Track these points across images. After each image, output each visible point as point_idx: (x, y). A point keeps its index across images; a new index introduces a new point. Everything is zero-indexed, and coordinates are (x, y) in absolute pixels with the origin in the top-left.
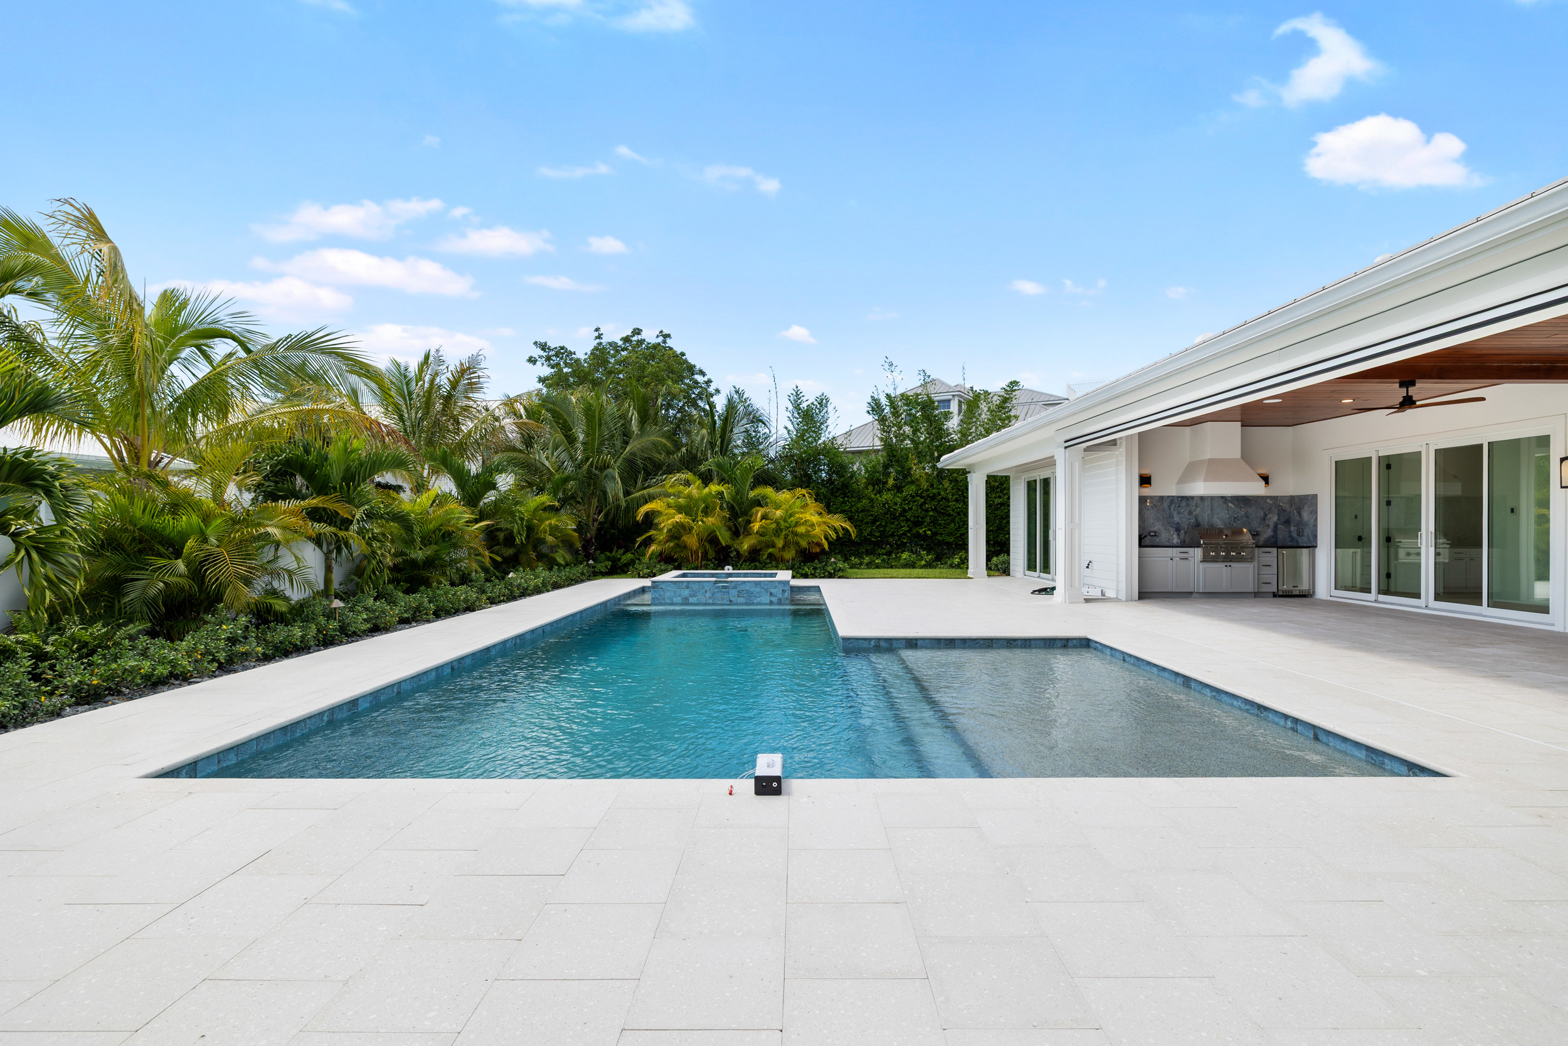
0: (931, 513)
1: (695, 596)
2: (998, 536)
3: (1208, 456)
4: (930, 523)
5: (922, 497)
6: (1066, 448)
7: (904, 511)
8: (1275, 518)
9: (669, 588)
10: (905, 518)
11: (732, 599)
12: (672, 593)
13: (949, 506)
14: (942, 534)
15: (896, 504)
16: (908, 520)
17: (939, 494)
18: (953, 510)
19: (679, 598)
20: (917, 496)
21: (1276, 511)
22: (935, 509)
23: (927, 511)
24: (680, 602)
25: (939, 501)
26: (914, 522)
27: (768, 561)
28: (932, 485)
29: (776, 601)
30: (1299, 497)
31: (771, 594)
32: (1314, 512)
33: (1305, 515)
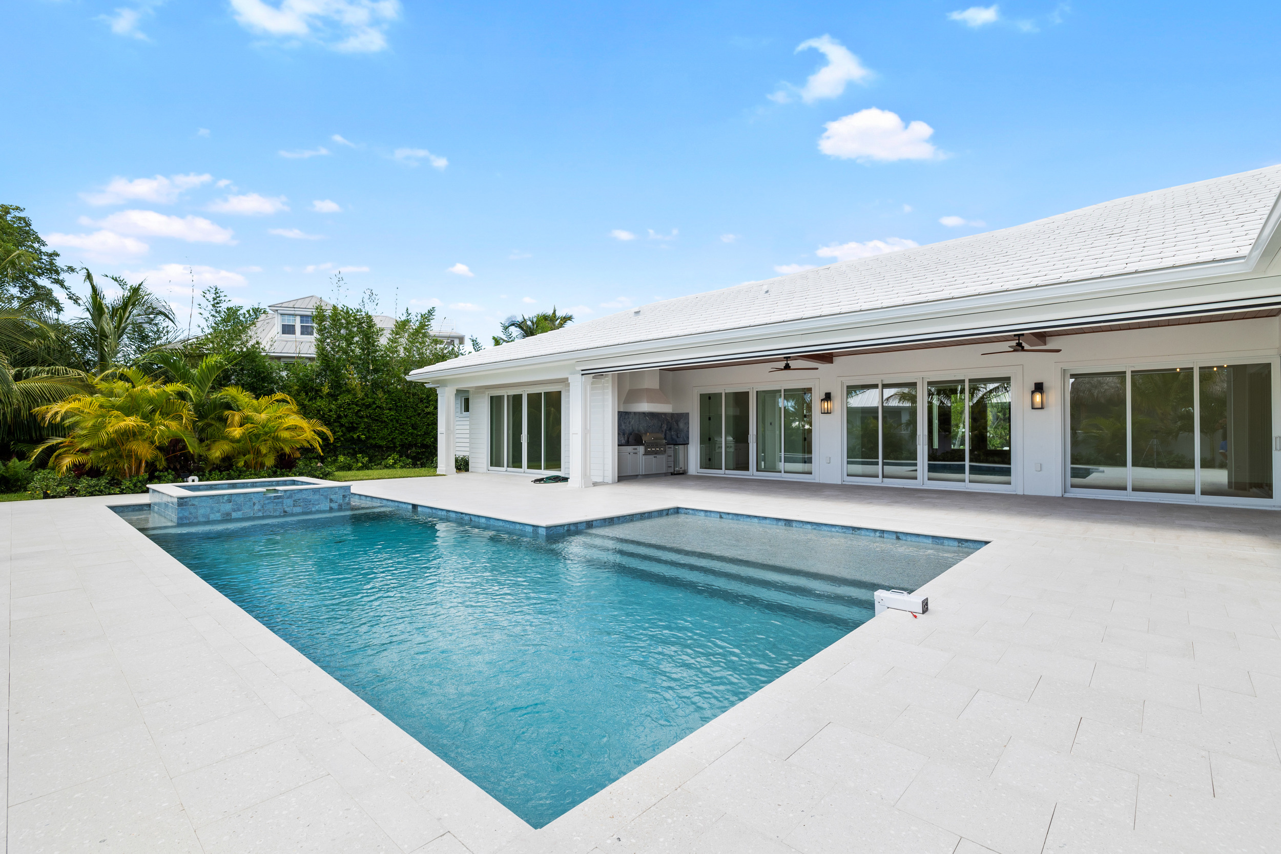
0: (366, 420)
1: (239, 510)
2: (424, 440)
3: (646, 386)
4: (365, 428)
5: (357, 405)
6: (582, 375)
7: (339, 417)
8: (665, 427)
9: (203, 504)
10: (338, 424)
11: (286, 509)
12: (208, 510)
13: (383, 414)
14: (375, 438)
15: (331, 411)
16: (342, 425)
17: (374, 403)
18: (387, 418)
19: (218, 515)
20: (352, 404)
21: (666, 423)
22: (370, 416)
23: (362, 417)
24: (219, 519)
25: (375, 409)
26: (347, 428)
27: (245, 469)
28: (366, 395)
29: (336, 507)
30: (676, 414)
31: (331, 501)
32: (687, 423)
33: (681, 425)
